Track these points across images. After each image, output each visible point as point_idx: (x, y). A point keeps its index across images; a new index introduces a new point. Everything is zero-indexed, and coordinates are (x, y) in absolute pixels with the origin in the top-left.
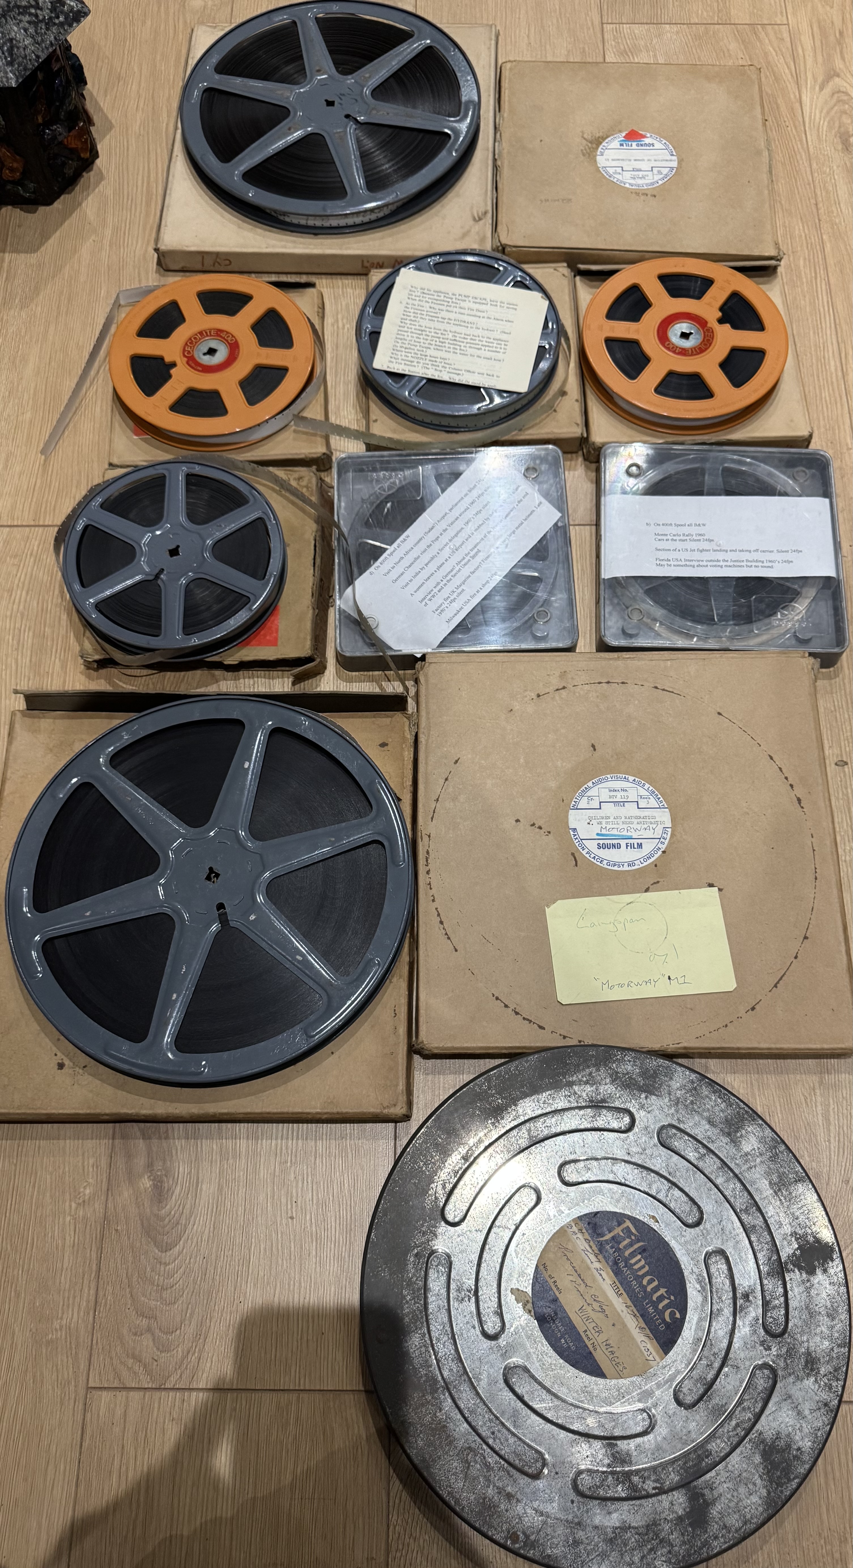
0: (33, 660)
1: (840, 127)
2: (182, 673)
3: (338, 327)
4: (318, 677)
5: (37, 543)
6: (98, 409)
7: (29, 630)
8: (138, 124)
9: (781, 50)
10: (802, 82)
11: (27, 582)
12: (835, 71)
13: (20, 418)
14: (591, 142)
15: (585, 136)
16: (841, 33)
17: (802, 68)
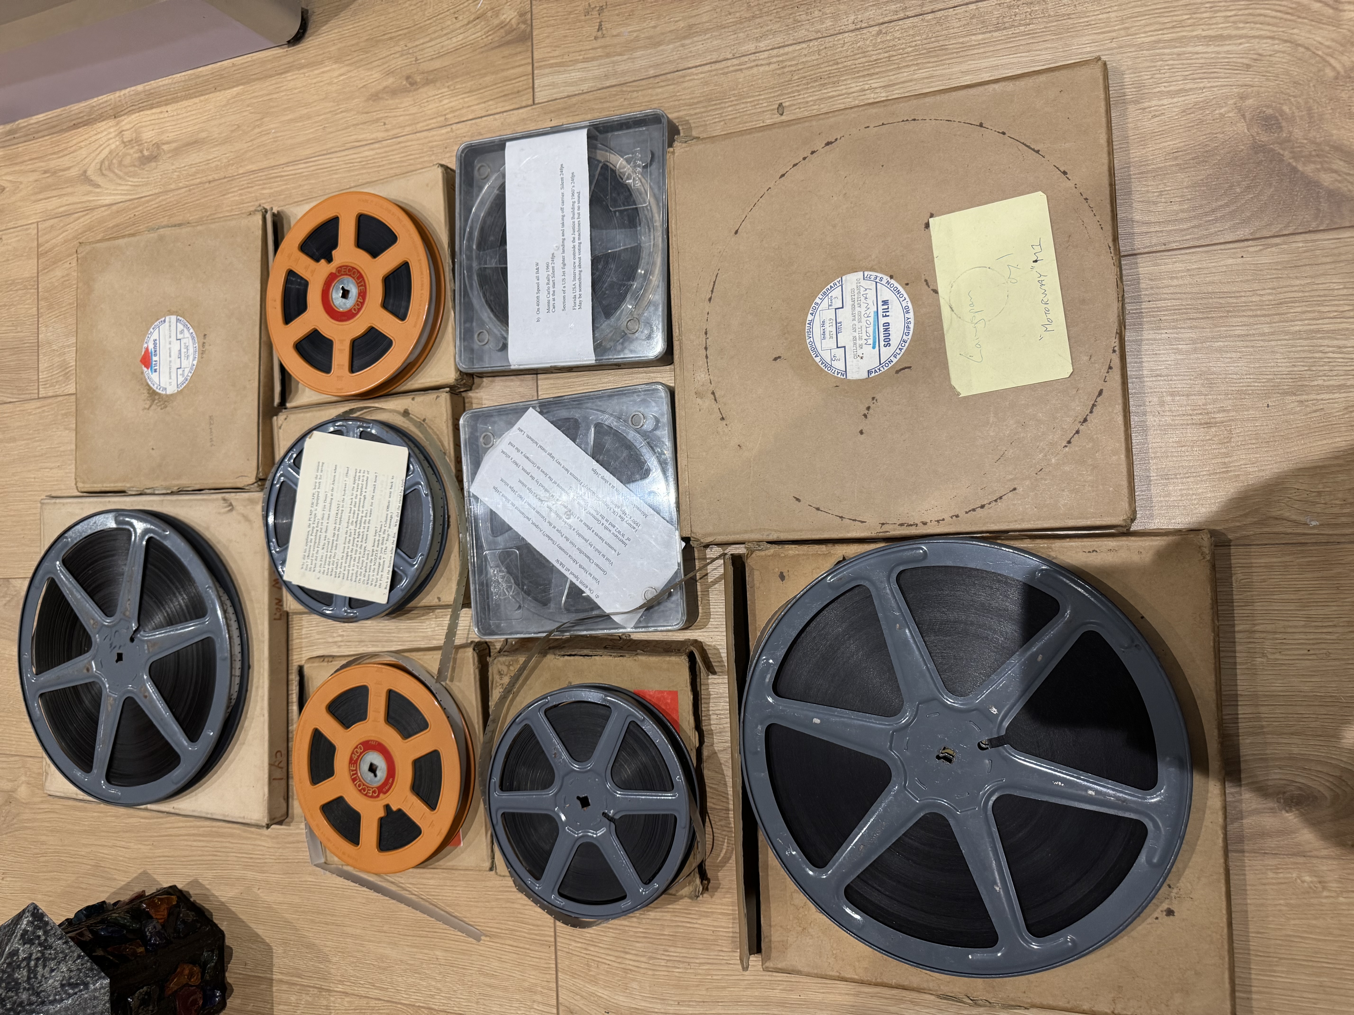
0: (700, 946)
1: (134, 166)
2: (708, 789)
3: (341, 641)
4: (706, 648)
5: (573, 943)
6: (432, 882)
7: (667, 951)
8: (143, 847)
9: (62, 227)
10: (93, 204)
11: (617, 954)
12: (82, 175)
13: (443, 962)
14: (153, 401)
15: (147, 406)
16: (45, 172)
17: (80, 205)
